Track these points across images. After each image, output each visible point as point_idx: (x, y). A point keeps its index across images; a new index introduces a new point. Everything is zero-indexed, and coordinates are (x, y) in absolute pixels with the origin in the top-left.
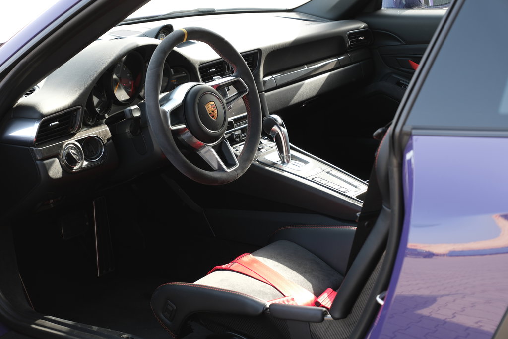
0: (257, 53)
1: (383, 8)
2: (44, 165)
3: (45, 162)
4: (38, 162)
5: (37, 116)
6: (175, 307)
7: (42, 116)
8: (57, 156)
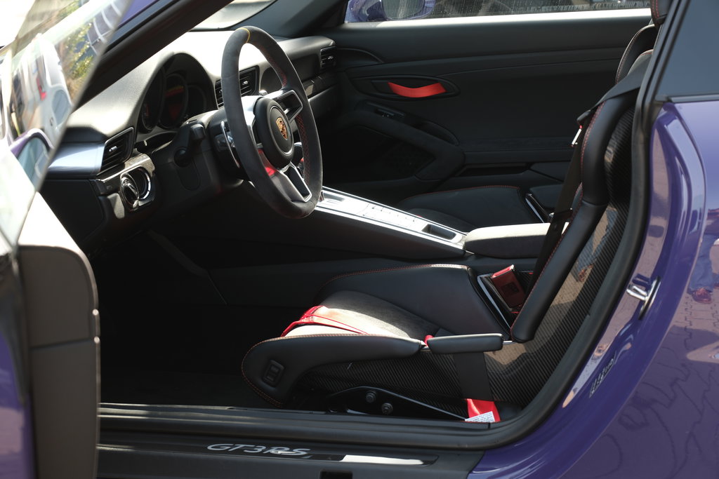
0: (254, 70)
1: (346, 22)
2: (109, 200)
3: (110, 197)
4: (101, 198)
5: (98, 138)
6: (282, 367)
7: (105, 137)
8: (116, 191)
